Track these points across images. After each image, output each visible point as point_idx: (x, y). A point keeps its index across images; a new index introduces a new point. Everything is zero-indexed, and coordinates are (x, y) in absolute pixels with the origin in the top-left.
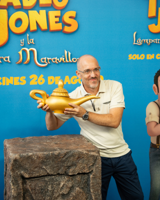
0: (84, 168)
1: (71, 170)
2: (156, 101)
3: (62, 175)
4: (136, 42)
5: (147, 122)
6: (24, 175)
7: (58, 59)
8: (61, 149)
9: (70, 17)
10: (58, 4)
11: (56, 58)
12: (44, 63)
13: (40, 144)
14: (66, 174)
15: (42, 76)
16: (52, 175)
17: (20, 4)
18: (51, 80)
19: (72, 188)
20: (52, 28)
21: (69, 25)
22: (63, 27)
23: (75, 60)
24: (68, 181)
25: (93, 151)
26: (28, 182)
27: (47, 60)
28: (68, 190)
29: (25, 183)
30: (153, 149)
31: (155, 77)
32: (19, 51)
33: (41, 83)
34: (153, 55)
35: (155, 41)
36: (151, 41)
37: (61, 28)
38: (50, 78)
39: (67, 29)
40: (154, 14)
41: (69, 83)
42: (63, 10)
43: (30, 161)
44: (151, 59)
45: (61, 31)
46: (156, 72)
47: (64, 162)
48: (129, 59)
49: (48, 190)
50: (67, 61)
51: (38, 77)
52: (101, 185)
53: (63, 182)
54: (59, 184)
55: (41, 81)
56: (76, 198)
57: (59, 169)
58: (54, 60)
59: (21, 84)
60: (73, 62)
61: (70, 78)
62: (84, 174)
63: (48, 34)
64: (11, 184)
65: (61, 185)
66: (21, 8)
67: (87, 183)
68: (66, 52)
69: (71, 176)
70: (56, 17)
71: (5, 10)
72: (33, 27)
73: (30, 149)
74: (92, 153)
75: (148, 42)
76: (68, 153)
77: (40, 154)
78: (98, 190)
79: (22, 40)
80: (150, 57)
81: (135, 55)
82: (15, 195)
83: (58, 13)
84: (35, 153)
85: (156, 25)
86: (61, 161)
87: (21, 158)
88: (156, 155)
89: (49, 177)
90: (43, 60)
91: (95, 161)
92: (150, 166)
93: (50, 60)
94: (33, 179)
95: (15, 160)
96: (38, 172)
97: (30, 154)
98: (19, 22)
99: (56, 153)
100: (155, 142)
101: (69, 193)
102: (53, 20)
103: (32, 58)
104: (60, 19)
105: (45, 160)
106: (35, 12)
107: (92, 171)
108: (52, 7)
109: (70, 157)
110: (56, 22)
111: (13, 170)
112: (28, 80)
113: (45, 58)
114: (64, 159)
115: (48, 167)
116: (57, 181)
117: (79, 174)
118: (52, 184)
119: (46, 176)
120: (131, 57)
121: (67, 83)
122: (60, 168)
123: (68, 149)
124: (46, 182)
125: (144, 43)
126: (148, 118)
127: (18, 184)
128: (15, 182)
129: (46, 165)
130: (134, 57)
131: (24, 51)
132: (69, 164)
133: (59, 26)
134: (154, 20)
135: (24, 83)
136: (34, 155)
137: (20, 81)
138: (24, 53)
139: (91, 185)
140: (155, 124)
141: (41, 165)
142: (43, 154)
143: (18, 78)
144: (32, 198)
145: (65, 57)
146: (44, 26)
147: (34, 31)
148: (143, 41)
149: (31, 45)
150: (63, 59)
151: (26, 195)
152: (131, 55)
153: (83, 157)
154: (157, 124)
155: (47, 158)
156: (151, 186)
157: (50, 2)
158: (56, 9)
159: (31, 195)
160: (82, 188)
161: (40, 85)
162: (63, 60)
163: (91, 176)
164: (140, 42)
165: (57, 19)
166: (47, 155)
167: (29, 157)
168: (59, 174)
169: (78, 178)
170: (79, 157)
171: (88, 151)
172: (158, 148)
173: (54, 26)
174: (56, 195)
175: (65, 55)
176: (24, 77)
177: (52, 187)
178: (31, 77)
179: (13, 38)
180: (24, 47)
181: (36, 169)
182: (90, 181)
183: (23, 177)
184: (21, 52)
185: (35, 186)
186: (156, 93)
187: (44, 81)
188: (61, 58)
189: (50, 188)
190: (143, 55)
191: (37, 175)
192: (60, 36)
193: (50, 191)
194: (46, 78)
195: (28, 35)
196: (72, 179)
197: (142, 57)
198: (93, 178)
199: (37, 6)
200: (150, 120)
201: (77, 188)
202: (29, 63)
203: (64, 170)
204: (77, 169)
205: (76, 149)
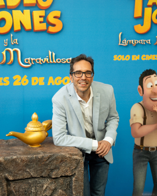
0: (67, 171)
1: (54, 173)
2: (141, 102)
3: (45, 177)
4: (121, 43)
5: (131, 123)
6: (8, 178)
7: (42, 60)
8: (44, 153)
9: (55, 17)
10: (43, 4)
11: (40, 59)
12: (28, 64)
14: (49, 177)
15: (25, 76)
16: (35, 178)
17: (4, 4)
18: (35, 81)
19: (55, 190)
20: (36, 28)
21: (54, 25)
22: (48, 27)
23: (59, 60)
24: (51, 183)
25: (76, 155)
26: (12, 184)
27: (31, 60)
28: (51, 192)
29: (9, 185)
30: (137, 151)
31: (140, 78)
32: (3, 51)
33: (24, 84)
34: (139, 56)
35: (141, 42)
36: (137, 42)
37: (45, 28)
38: (33, 79)
39: (51, 29)
40: (140, 14)
41: (53, 84)
42: (48, 9)
44: (136, 60)
45: (46, 31)
46: (141, 73)
47: (47, 165)
48: (114, 60)
49: (31, 192)
50: (51, 61)
51: (22, 78)
52: (83, 188)
53: (46, 184)
54: (43, 186)
55: (25, 82)
57: (42, 172)
58: (38, 61)
59: (5, 84)
60: (57, 63)
61: (54, 79)
62: (67, 176)
63: (32, 34)
65: (44, 188)
66: (5, 8)
68: (50, 53)
69: (54, 178)
70: (40, 17)
72: (17, 27)
74: (75, 157)
75: (134, 42)
76: (51, 156)
77: (24, 157)
78: (80, 192)
79: (6, 40)
80: (135, 58)
81: (120, 56)
83: (42, 13)
84: (19, 156)
85: (142, 25)
86: (44, 165)
87: (5, 161)
88: (140, 157)
89: (33, 180)
90: (27, 61)
91: (78, 164)
92: (134, 167)
93: (34, 61)
94: (17, 181)
96: (21, 174)
97: (15, 157)
98: (2, 21)
99: (40, 156)
100: (138, 144)
102: (37, 19)
103: (16, 58)
104: (45, 19)
105: (29, 163)
106: (19, 12)
107: (75, 174)
108: (36, 6)
109: (53, 160)
110: (41, 22)
112: (12, 81)
113: (29, 59)
114: (47, 162)
115: (32, 170)
116: (40, 183)
117: (61, 177)
118: (36, 186)
119: (30, 178)
120: (116, 58)
121: (51, 84)
122: (44, 171)
123: (51, 153)
124: (30, 185)
125: (130, 44)
126: (133, 119)
127: (3, 186)
129: (30, 168)
130: (119, 58)
131: (8, 51)
132: (52, 168)
133: (43, 26)
134: (140, 21)
135: (7, 83)
136: (18, 158)
137: (3, 82)
138: (8, 53)
139: (74, 187)
140: (140, 125)
141: (24, 168)
142: (27, 158)
143: (1, 78)
145: (49, 58)
146: (28, 26)
147: (18, 31)
148: (129, 42)
149: (15, 45)
150: (47, 59)
152: (116, 56)
153: (66, 161)
154: (142, 125)
155: (31, 161)
156: (134, 187)
157: (34, 2)
158: (41, 8)
160: (65, 190)
161: (24, 86)
162: (47, 61)
163: (74, 179)
164: (125, 43)
165: (42, 19)
166: (31, 158)
167: (13, 161)
168: (42, 177)
169: (61, 180)
170: (62, 161)
171: (71, 154)
172: (142, 150)
173: (39, 26)
175: (49, 56)
176: (8, 78)
177: (35, 190)
178: (14, 78)
180: (7, 47)
181: (20, 172)
182: (72, 183)
183: (7, 180)
184: (4, 53)
185: (19, 188)
186: (141, 95)
187: (27, 81)
188: (45, 59)
189: (33, 190)
190: (128, 56)
191: (21, 177)
192: (45, 36)
193: (34, 193)
194: (29, 79)
195: (12, 35)
196: (55, 182)
197: (127, 58)
198: (75, 180)
199: (21, 6)
200: (135, 121)
201: (60, 191)
202: (13, 63)
203: (48, 173)
204: (60, 172)
205: (59, 152)
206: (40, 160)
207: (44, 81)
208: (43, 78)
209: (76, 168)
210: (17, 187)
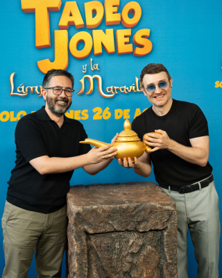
0: (157, 224)
1: (141, 226)
3: (131, 231)
6: (88, 231)
7: (127, 88)
8: (130, 202)
9: (143, 37)
10: (128, 21)
11: (125, 87)
12: (111, 93)
13: (106, 195)
14: (136, 230)
15: (107, 109)
16: (119, 231)
17: (82, 23)
18: (119, 114)
19: (142, 247)
20: (120, 51)
21: (142, 46)
22: (134, 49)
24: (138, 238)
25: (168, 205)
26: (93, 238)
27: (114, 89)
28: (138, 248)
29: (89, 239)
32: (81, 79)
33: (106, 118)
37: (131, 50)
38: (117, 111)
39: (139, 51)
42: (134, 28)
43: (94, 214)
45: (132, 54)
47: (133, 216)
48: (216, 87)
49: (115, 247)
50: (138, 90)
51: (103, 111)
53: (133, 239)
54: (128, 242)
55: (107, 115)
56: (147, 257)
57: (127, 225)
58: (123, 89)
59: (83, 118)
61: (142, 111)
62: (157, 230)
63: (116, 59)
64: (74, 240)
66: (84, 27)
67: (160, 241)
68: (137, 79)
69: (141, 232)
70: (125, 37)
71: (66, 31)
72: (98, 50)
73: (94, 201)
74: (167, 207)
76: (138, 206)
77: (106, 207)
79: (84, 66)
82: (79, 251)
83: (128, 32)
84: (100, 206)
86: (130, 216)
87: (84, 211)
89: (117, 234)
90: (110, 89)
91: (170, 216)
93: (118, 90)
94: (98, 235)
95: (78, 214)
96: (103, 227)
97: (95, 207)
98: (81, 44)
99: (125, 206)
101: (139, 252)
102: (121, 40)
103: (96, 87)
104: (131, 37)
105: (111, 215)
106: (101, 31)
107: (167, 227)
108: (120, 24)
109: (140, 211)
110: (126, 43)
111: (75, 224)
112: (91, 114)
113: (112, 87)
114: (134, 213)
115: (115, 222)
116: (125, 238)
117: (151, 230)
118: (120, 241)
119: (113, 232)
120: (218, 84)
122: (130, 224)
123: (139, 202)
124: (113, 239)
127: (82, 240)
128: (78, 238)
129: (113, 220)
131: (87, 79)
132: (139, 220)
133: (129, 48)
135: (86, 117)
136: (99, 208)
137: (81, 115)
138: (87, 82)
139: (165, 243)
141: (106, 220)
142: (109, 208)
143: (79, 111)
144: (97, 256)
145: (135, 86)
146: (111, 48)
147: (99, 55)
149: (95, 72)
150: (134, 87)
151: (90, 252)
152: (218, 82)
153: (156, 212)
155: (114, 211)
157: (119, 19)
158: (125, 27)
159: (96, 253)
160: (155, 247)
161: (105, 120)
162: (134, 89)
163: (165, 233)
165: (127, 40)
166: (114, 209)
167: (93, 211)
168: (127, 230)
169: (150, 235)
170: (151, 212)
171: (161, 204)
173: (123, 48)
174: (124, 254)
175: (135, 83)
176: (87, 111)
177: (120, 245)
178: (94, 110)
179: (74, 63)
180: (86, 74)
181: (102, 224)
182: (163, 239)
183: (87, 233)
184: (82, 81)
185: (101, 243)
187: (110, 115)
188: (131, 87)
189: (117, 246)
191: (102, 230)
192: (131, 60)
193: (118, 249)
194: (112, 111)
195: (91, 60)
196: (143, 237)
198: (167, 235)
199: (103, 25)
201: (149, 247)
202: (92, 93)
203: (134, 226)
204: (149, 226)
205: (148, 202)
206: (125, 211)
207: (130, 114)
208: (129, 110)
209: (167, 221)
210: (98, 241)
